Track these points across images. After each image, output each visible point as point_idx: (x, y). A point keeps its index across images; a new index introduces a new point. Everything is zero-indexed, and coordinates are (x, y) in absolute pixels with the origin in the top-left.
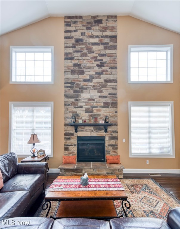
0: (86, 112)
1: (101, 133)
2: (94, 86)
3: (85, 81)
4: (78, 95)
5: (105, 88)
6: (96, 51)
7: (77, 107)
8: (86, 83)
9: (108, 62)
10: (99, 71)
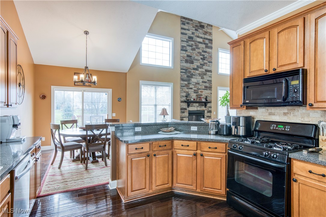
0: (194, 93)
1: (203, 108)
2: (199, 74)
3: (194, 69)
4: (190, 79)
5: (206, 76)
6: (201, 48)
7: (189, 89)
8: (195, 71)
9: (207, 57)
10: (202, 63)
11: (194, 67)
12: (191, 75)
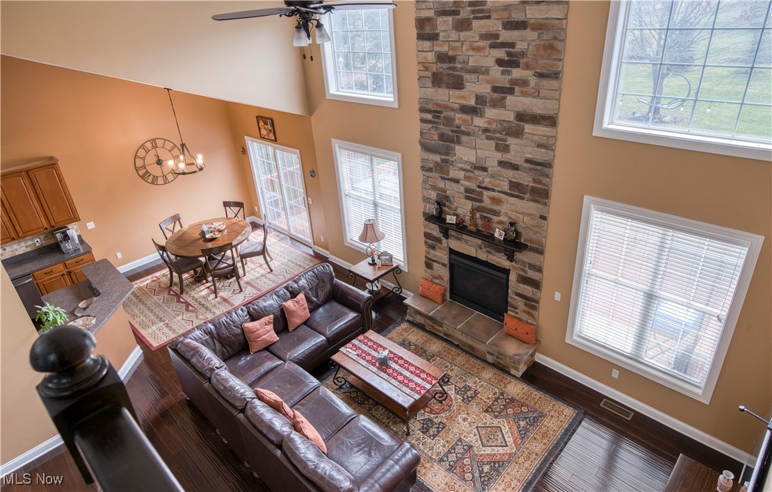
0: (467, 198)
1: (500, 260)
2: (486, 130)
3: (465, 109)
4: (448, 147)
5: (518, 141)
7: (448, 179)
8: (468, 117)
9: (530, 52)
10: (504, 81)
11: (464, 102)
12: (453, 131)
